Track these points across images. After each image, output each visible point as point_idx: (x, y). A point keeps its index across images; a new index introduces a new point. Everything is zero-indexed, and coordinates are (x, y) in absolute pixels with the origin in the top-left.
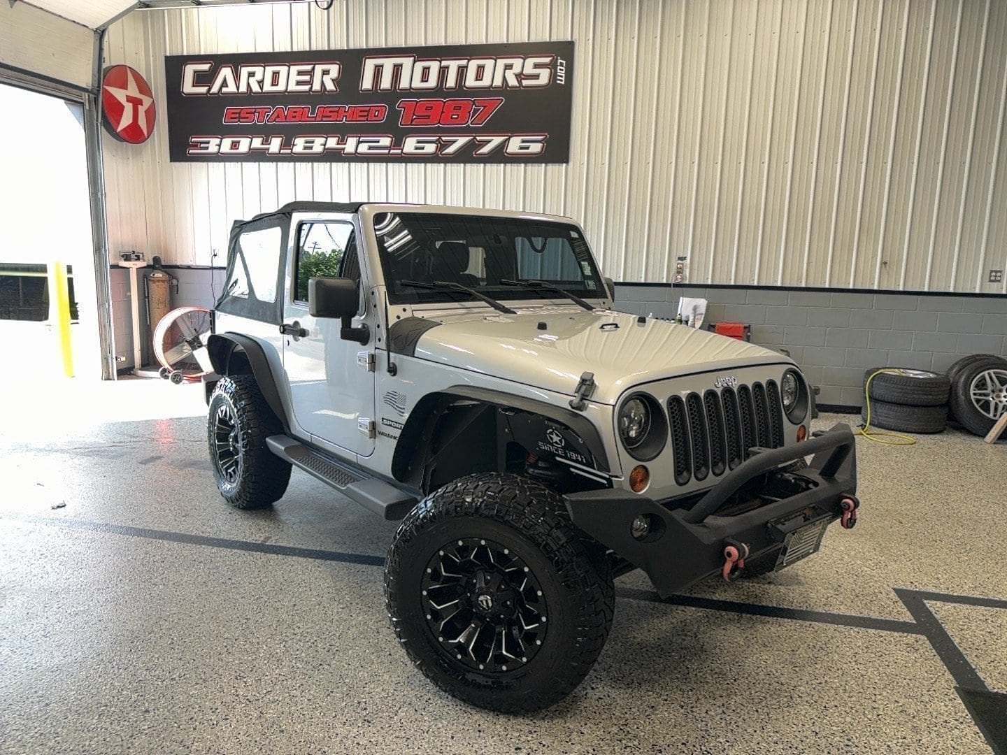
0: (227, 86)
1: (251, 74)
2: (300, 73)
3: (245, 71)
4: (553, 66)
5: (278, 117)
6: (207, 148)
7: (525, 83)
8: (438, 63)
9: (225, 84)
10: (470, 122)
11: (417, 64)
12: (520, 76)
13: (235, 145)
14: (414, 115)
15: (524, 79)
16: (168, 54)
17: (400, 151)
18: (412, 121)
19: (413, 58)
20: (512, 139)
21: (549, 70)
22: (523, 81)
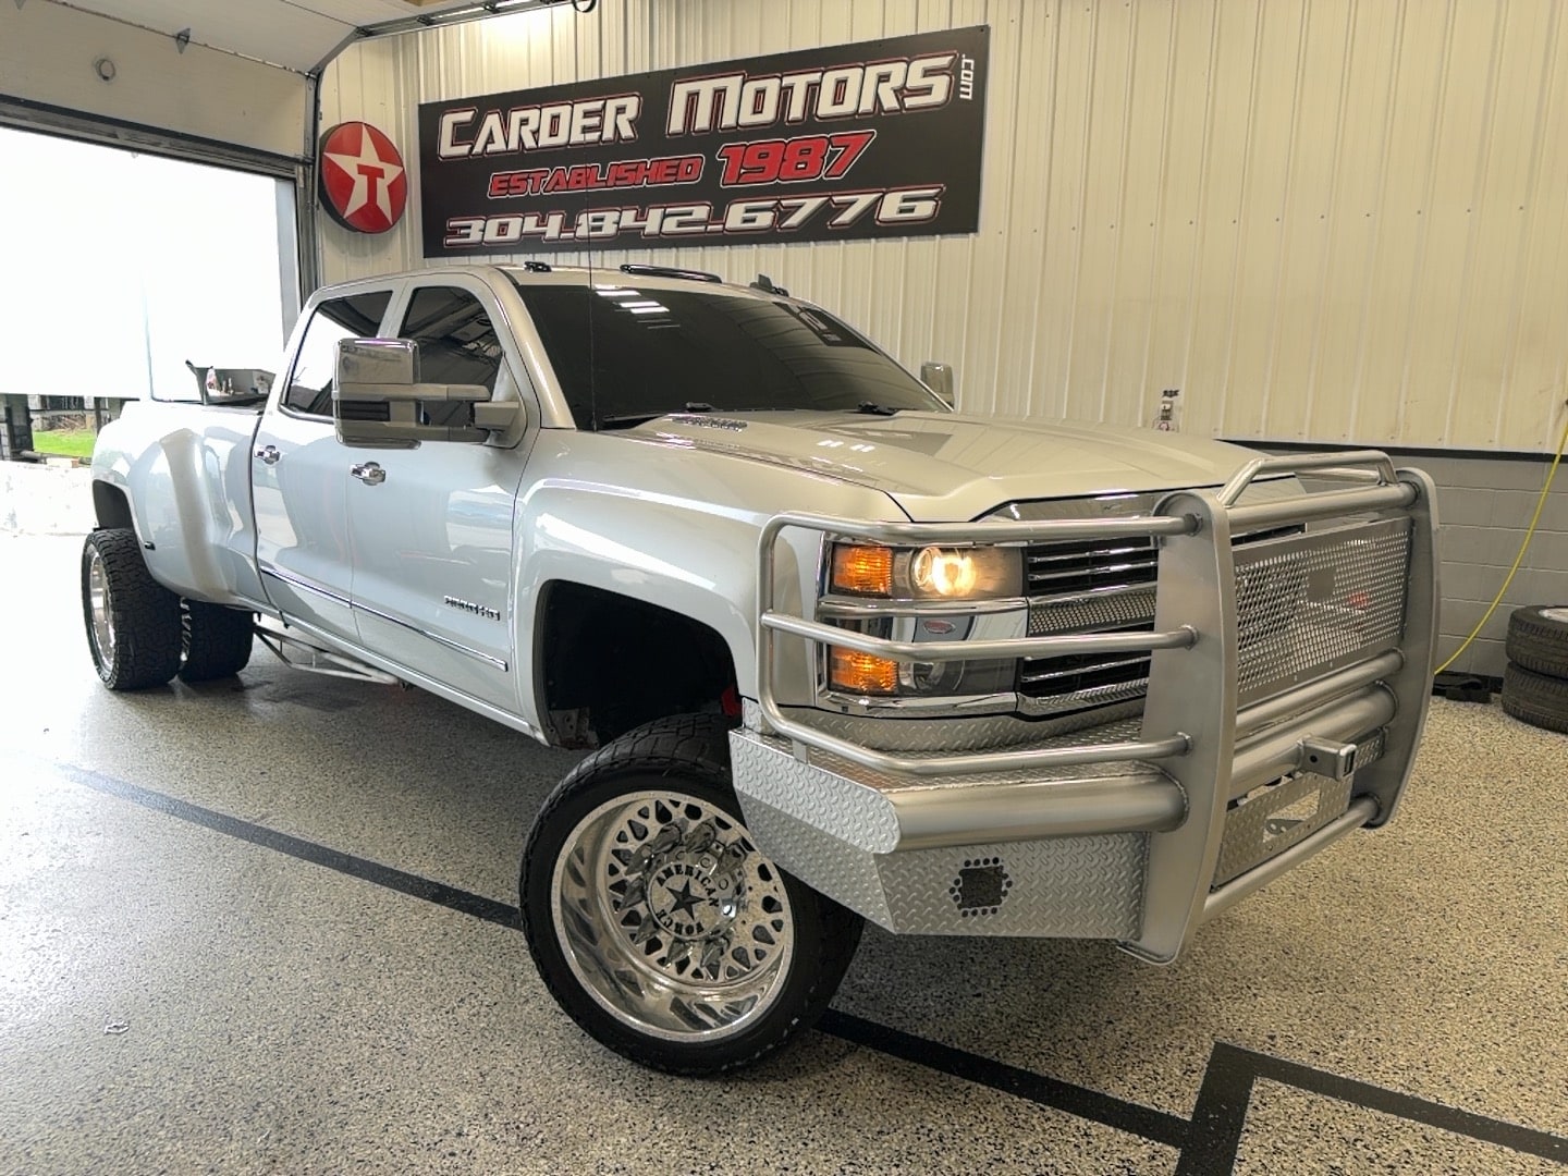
0: (493, 142)
1: (524, 122)
2: (587, 114)
3: (516, 117)
4: (953, 71)
5: (557, 183)
6: (468, 235)
7: (909, 102)
8: (778, 81)
9: (490, 139)
10: (823, 173)
11: (747, 85)
12: (901, 93)
13: (503, 229)
14: (742, 167)
15: (907, 96)
16: (423, 102)
17: (721, 227)
18: (740, 175)
19: (741, 77)
20: (887, 196)
21: (947, 78)
22: (906, 100)
